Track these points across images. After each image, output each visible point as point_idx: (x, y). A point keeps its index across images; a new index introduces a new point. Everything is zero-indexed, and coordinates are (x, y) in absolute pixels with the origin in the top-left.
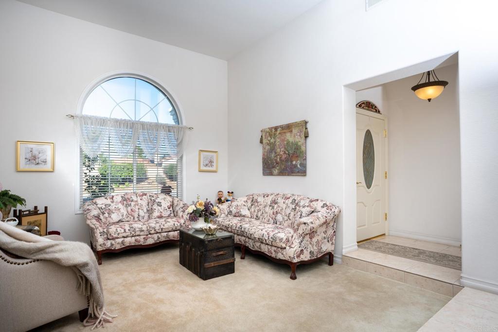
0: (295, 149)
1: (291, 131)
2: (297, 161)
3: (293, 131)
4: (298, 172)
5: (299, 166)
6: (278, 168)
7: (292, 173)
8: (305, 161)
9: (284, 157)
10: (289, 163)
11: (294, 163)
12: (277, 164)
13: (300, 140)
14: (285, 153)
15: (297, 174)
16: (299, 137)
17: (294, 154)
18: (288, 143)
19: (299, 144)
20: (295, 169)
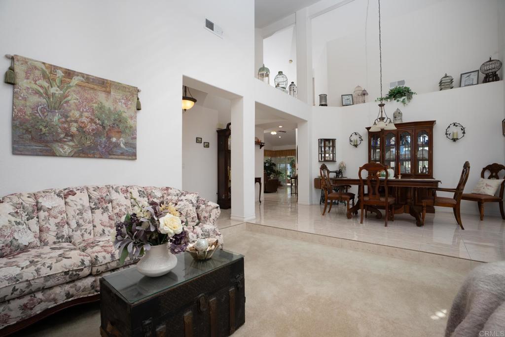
0: (115, 120)
1: (109, 92)
2: (120, 138)
3: (112, 93)
4: (122, 154)
5: (122, 145)
6: (71, 143)
7: (110, 155)
8: (134, 140)
9: (90, 127)
10: (104, 139)
11: (114, 140)
12: (67, 135)
13: (126, 111)
14: (92, 121)
15: (120, 157)
16: (124, 106)
17: (113, 127)
18: (101, 108)
19: (124, 115)
20: (115, 149)
